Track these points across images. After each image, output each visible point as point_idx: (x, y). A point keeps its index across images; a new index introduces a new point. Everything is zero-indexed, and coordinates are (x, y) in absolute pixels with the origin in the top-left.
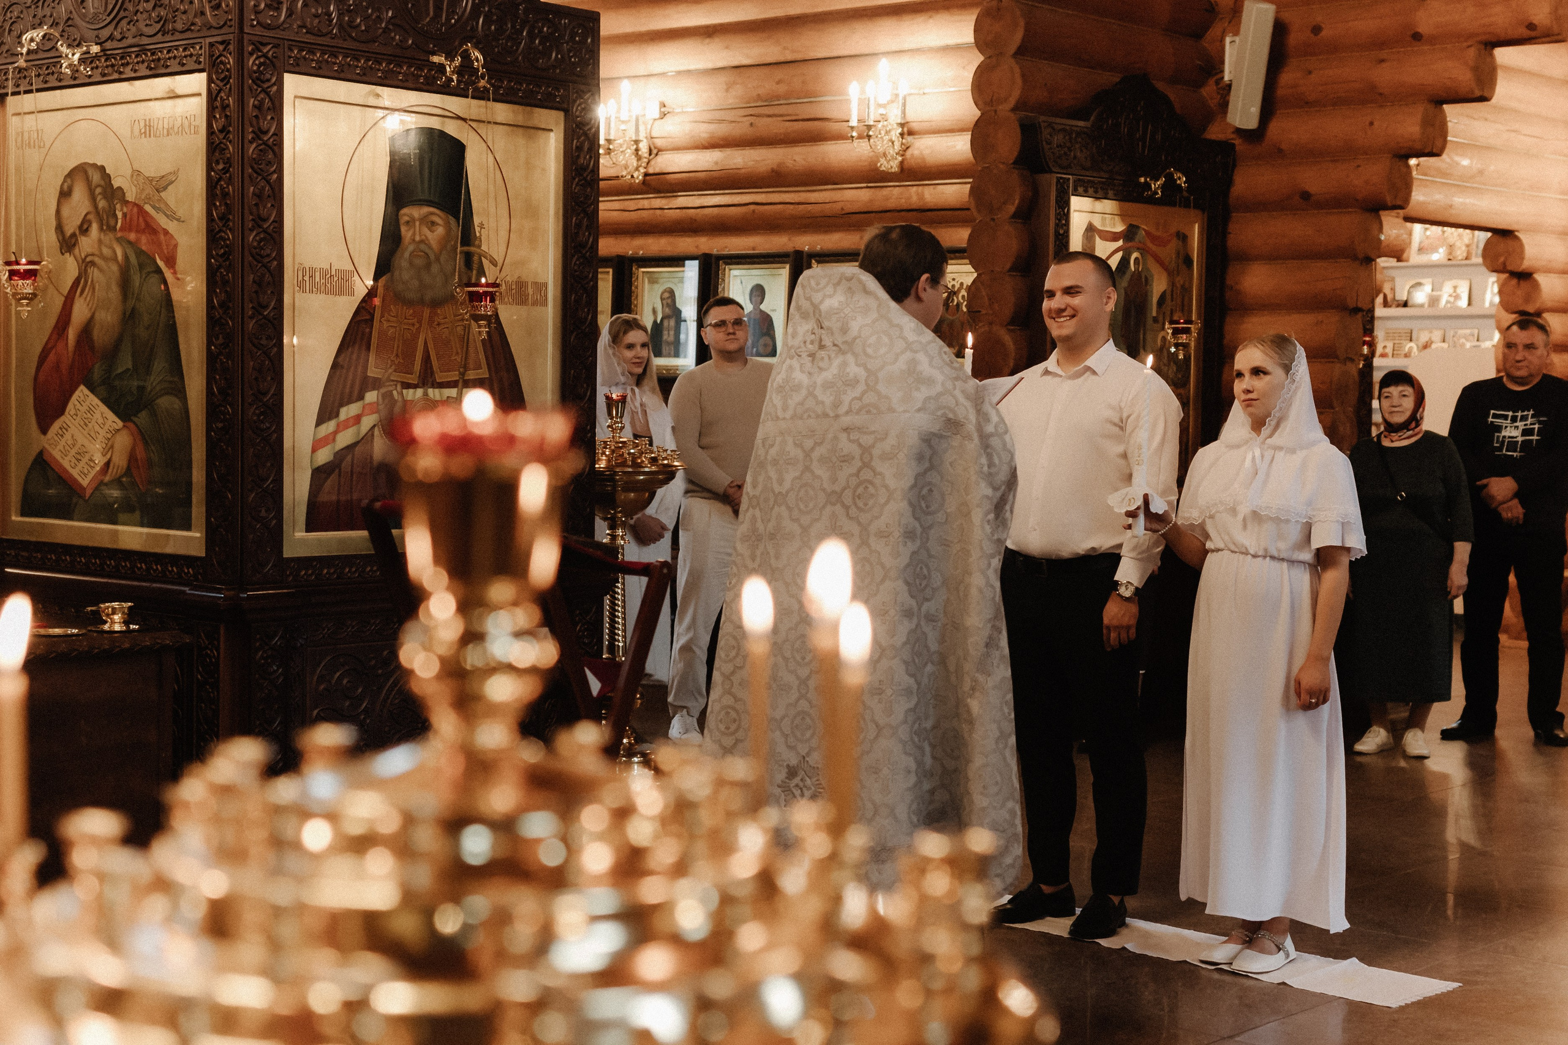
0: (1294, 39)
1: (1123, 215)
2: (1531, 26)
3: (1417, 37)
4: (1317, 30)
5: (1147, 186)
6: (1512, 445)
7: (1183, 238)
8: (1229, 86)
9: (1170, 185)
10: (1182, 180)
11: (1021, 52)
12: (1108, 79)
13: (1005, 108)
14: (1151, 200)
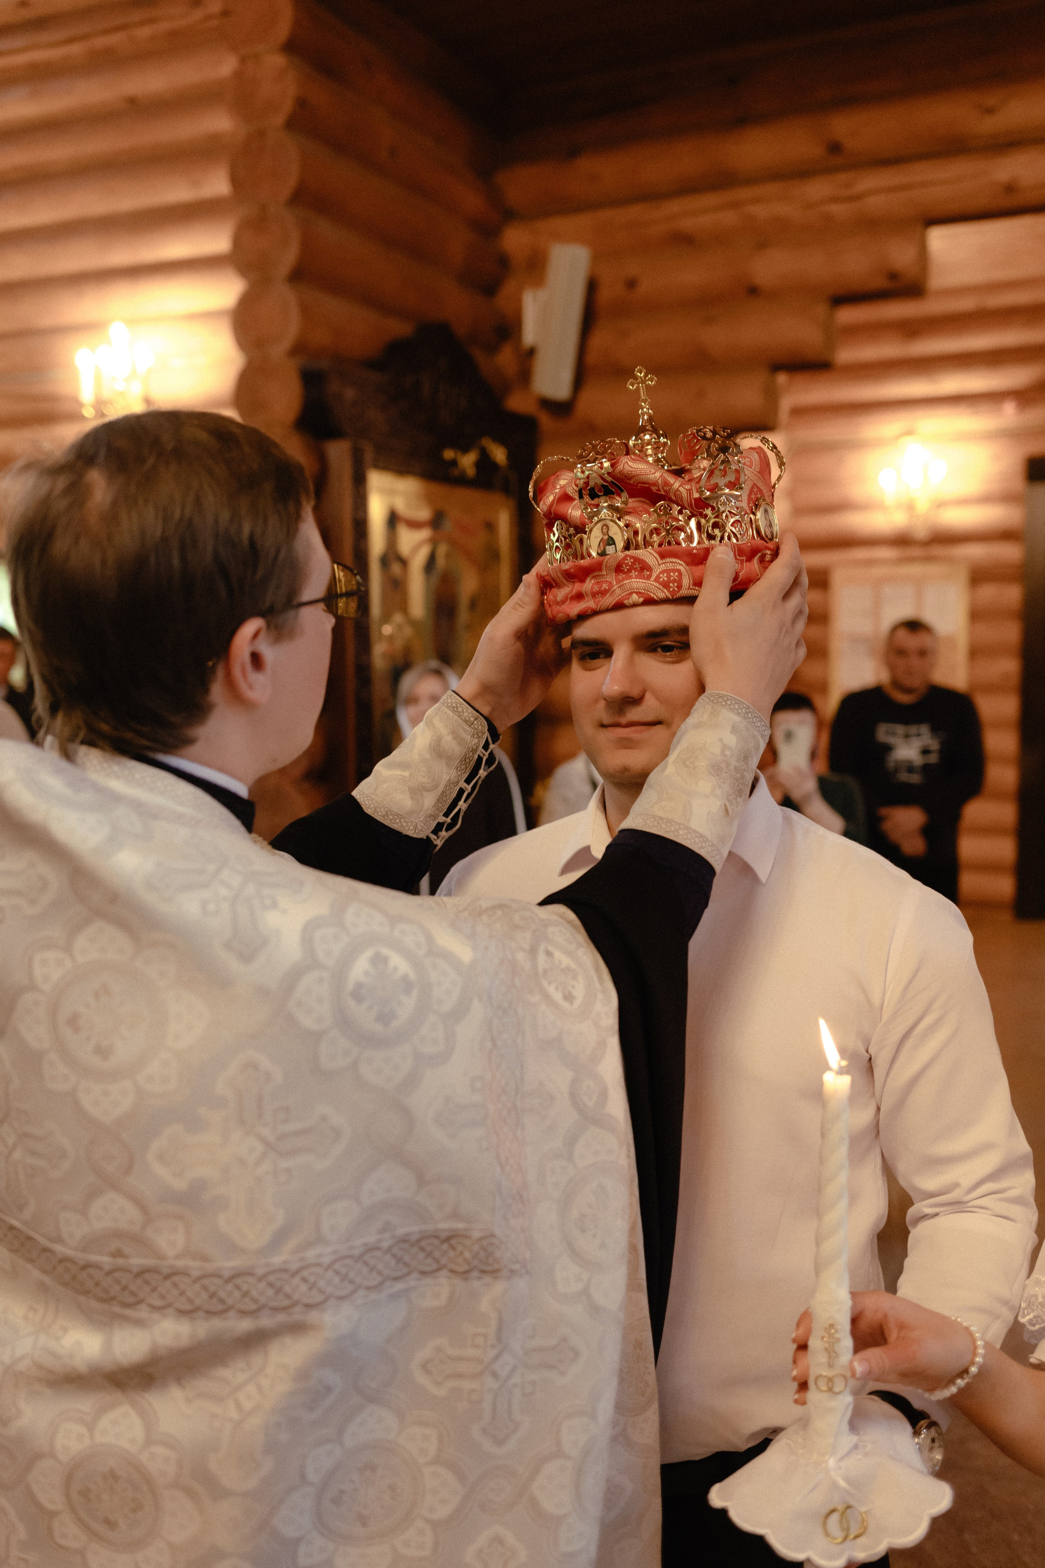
0: (605, 295)
1: (429, 499)
2: (893, 276)
3: (753, 291)
4: (631, 284)
5: (454, 463)
6: (910, 768)
7: (490, 526)
8: (531, 352)
9: (485, 463)
10: (499, 455)
11: (297, 276)
12: (401, 329)
13: (280, 350)
14: (461, 481)
